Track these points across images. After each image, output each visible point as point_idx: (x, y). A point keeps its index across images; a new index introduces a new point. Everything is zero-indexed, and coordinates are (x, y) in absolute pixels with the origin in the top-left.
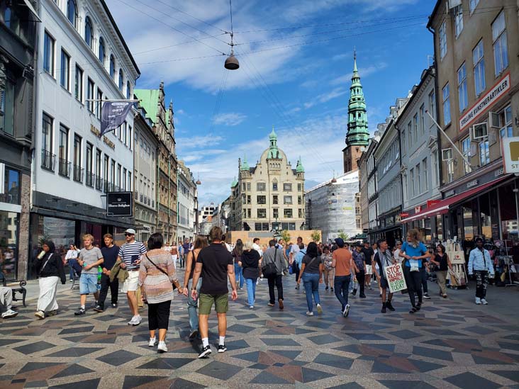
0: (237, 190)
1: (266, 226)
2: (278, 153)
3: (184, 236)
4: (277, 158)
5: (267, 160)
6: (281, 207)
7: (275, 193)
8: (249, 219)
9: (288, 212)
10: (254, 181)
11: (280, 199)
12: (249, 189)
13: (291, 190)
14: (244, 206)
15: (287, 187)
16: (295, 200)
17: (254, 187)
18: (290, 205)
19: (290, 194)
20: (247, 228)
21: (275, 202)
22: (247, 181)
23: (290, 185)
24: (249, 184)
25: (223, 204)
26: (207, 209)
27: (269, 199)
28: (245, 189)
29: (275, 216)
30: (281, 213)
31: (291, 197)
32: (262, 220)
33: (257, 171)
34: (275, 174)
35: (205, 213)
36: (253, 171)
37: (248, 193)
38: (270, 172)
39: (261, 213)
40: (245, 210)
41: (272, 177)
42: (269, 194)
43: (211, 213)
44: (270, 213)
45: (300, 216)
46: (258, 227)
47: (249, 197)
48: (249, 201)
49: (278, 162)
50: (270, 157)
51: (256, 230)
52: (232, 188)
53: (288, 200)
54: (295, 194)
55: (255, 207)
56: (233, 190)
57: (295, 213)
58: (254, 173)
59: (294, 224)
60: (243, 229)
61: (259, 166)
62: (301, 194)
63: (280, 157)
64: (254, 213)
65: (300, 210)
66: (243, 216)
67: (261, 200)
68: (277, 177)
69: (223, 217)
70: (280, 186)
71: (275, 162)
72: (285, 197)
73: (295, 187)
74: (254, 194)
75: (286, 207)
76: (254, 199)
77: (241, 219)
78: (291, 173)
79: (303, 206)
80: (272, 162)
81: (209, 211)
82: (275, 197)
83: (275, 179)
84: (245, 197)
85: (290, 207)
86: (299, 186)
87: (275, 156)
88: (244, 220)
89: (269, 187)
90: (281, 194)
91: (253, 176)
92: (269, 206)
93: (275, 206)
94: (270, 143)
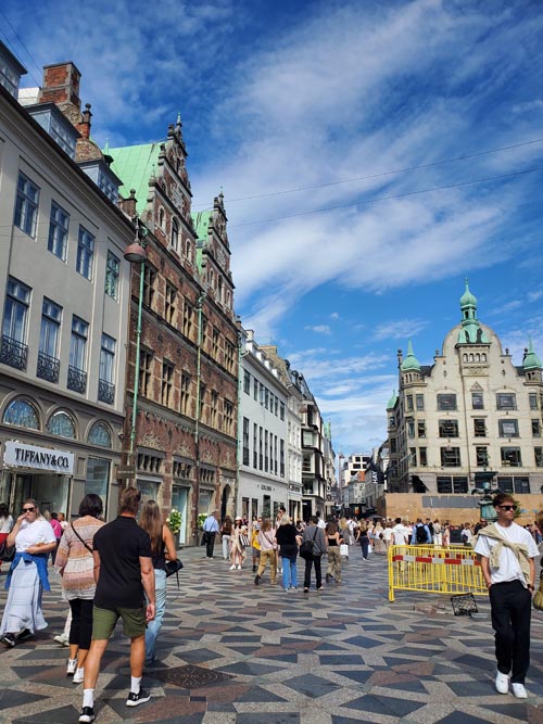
0: (398, 414)
1: (461, 484)
2: (479, 332)
3: (267, 498)
4: (479, 341)
5: (457, 347)
6: (495, 444)
7: (479, 413)
8: (424, 469)
9: (512, 457)
10: (431, 391)
11: (492, 427)
12: (421, 408)
13: (514, 407)
14: (411, 443)
15: (505, 402)
16: (525, 427)
17: (431, 402)
18: (513, 440)
19: (512, 415)
20: (419, 487)
21: (480, 432)
22: (416, 391)
23: (512, 397)
24: (420, 397)
26: (358, 460)
27: (466, 427)
28: (411, 407)
29: (482, 461)
30: (494, 456)
31: (515, 422)
32: (451, 471)
33: (437, 372)
34: (475, 375)
35: (356, 466)
36: (426, 372)
37: (418, 416)
38: (465, 372)
39: (450, 457)
40: (413, 450)
41: (470, 382)
42: (464, 417)
43: (364, 466)
44: (468, 457)
45: (538, 462)
47: (422, 423)
48: (422, 432)
49: (480, 351)
50: (463, 340)
51: (440, 491)
52: (388, 410)
53: (510, 429)
54: (525, 415)
55: (434, 444)
56: (391, 414)
57: (528, 457)
58: (429, 375)
59: (526, 479)
60: (412, 490)
61: (439, 363)
62: (538, 414)
63: (484, 339)
64: (434, 457)
65: (538, 450)
66: (411, 462)
67: (448, 429)
68: (482, 382)
70: (490, 401)
71: (474, 351)
72: (502, 423)
73: (522, 402)
74: (432, 417)
75: (505, 442)
76: (432, 428)
77: (406, 468)
78: (512, 373)
80: (468, 351)
81: (362, 463)
82: (480, 423)
83: (477, 385)
84: (412, 426)
85: (514, 443)
86: (532, 397)
87: (473, 339)
88: (412, 471)
89: (465, 401)
90: (492, 415)
91: (427, 380)
92: (466, 443)
93: (480, 440)
94: (461, 314)
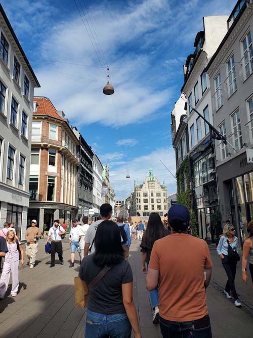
0: (134, 196)
1: (148, 214)
2: (153, 178)
5: (148, 182)
6: (156, 205)
7: (152, 197)
8: (140, 211)
9: (159, 207)
10: (142, 192)
11: (155, 201)
12: (140, 196)
13: (160, 196)
14: (137, 204)
15: (158, 195)
16: (162, 201)
17: (142, 195)
20: (139, 215)
21: (153, 202)
22: (139, 192)
23: (160, 193)
25: (126, 200)
26: (117, 202)
27: (149, 201)
28: (138, 195)
29: (153, 209)
30: (155, 207)
31: (160, 199)
32: (146, 211)
33: (143, 187)
34: (152, 188)
36: (141, 186)
37: (139, 198)
38: (150, 188)
39: (146, 207)
40: (138, 206)
41: (151, 190)
42: (149, 198)
43: (120, 205)
44: (150, 208)
45: (165, 209)
46: (144, 214)
47: (140, 199)
48: (140, 202)
50: (149, 180)
51: (143, 216)
52: (131, 194)
53: (159, 201)
54: (162, 198)
55: (142, 204)
57: (163, 207)
59: (162, 213)
60: (137, 215)
61: (144, 185)
62: (165, 198)
63: (154, 180)
64: (142, 208)
65: (165, 206)
66: (137, 209)
67: (146, 201)
68: (153, 190)
69: (126, 208)
70: (155, 194)
71: (152, 182)
72: (157, 199)
73: (162, 195)
74: (142, 198)
75: (158, 204)
76: (142, 201)
78: (160, 188)
79: (166, 204)
80: (150, 182)
81: (118, 203)
82: (152, 200)
84: (137, 200)
85: (160, 204)
86: (164, 194)
87: (152, 180)
88: (137, 211)
89: (149, 195)
90: (155, 198)
91: (141, 189)
92: (149, 204)
93: (153, 204)
94: (149, 173)
